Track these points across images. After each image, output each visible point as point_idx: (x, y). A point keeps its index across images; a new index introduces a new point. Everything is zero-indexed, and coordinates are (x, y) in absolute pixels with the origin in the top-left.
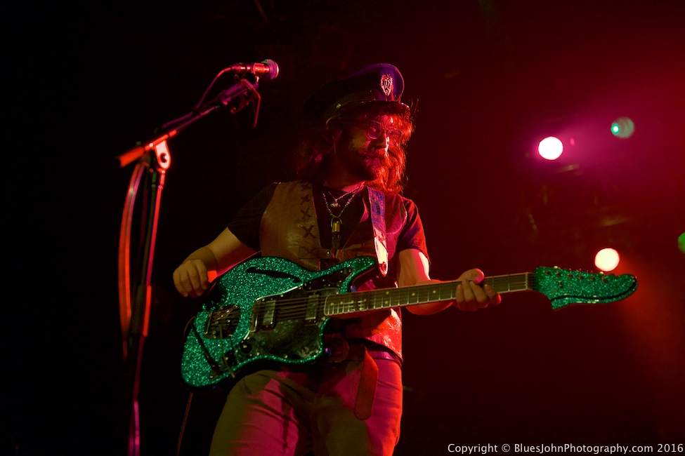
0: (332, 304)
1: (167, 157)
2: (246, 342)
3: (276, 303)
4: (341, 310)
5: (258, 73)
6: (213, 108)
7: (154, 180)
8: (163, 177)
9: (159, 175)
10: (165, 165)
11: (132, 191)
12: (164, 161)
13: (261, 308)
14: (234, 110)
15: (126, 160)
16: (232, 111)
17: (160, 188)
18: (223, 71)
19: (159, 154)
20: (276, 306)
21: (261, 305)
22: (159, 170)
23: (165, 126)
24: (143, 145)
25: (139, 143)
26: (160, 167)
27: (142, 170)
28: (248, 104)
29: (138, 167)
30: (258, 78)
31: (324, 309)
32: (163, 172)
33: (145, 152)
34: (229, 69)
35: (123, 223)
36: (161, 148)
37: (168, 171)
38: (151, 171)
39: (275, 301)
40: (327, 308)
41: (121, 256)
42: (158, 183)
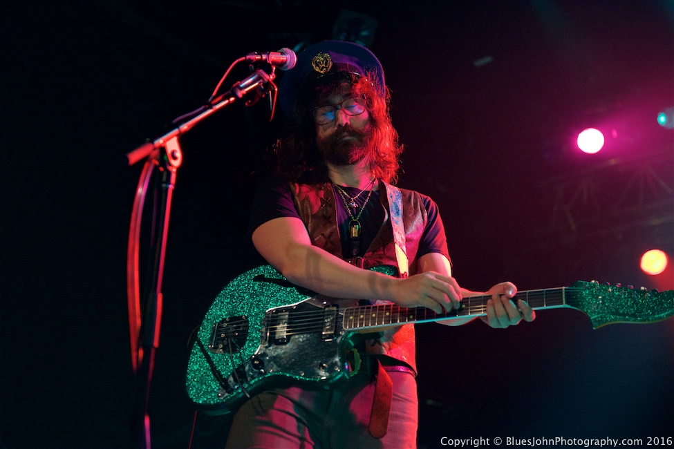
0: (351, 318)
1: (178, 154)
2: (257, 357)
3: (289, 315)
4: (361, 325)
5: (274, 63)
6: (227, 102)
7: (164, 178)
8: (173, 177)
9: (169, 173)
10: (176, 163)
11: (141, 191)
12: (175, 158)
13: (272, 321)
14: (248, 104)
15: (135, 157)
16: (246, 104)
17: (171, 187)
18: (237, 61)
19: (169, 151)
20: (289, 319)
21: (272, 317)
22: (170, 168)
23: (175, 121)
24: (152, 142)
25: (148, 139)
26: (170, 165)
27: (151, 168)
28: (263, 96)
29: (146, 165)
30: (274, 68)
31: (343, 323)
32: (174, 170)
33: (155, 149)
34: (244, 58)
35: (132, 225)
36: (172, 144)
37: (179, 169)
38: (161, 169)
39: (288, 313)
40: (346, 321)
41: (129, 261)
42: (168, 182)
